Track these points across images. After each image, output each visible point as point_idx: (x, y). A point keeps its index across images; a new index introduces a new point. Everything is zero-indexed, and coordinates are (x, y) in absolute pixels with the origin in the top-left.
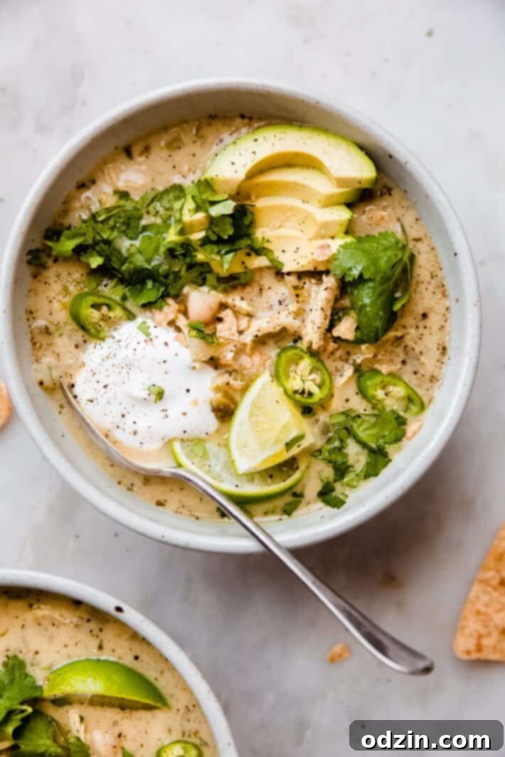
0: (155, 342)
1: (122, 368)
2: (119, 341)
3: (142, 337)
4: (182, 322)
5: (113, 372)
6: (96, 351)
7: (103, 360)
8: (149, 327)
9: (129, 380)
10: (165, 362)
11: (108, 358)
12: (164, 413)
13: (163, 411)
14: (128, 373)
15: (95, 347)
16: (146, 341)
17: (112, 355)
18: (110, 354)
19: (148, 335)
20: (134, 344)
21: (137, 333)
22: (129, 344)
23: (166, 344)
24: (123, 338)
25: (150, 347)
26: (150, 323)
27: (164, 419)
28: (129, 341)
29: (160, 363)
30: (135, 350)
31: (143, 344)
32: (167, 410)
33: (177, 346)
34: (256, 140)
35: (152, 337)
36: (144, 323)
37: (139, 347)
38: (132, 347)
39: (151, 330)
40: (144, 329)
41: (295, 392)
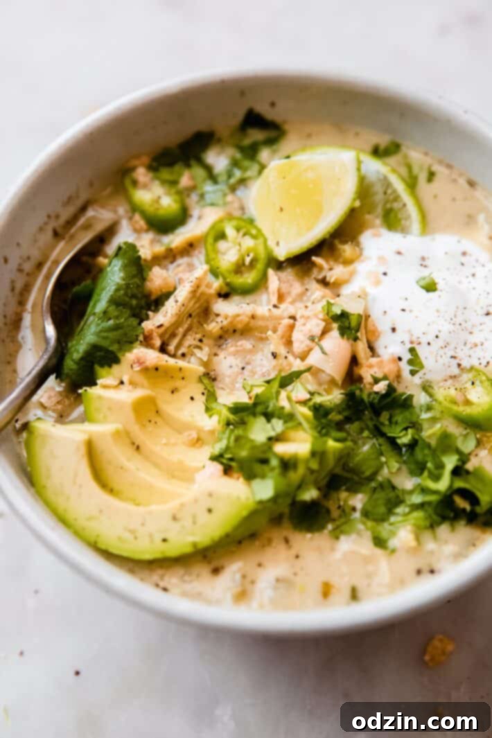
0: (407, 339)
1: (460, 325)
2: (453, 357)
3: (422, 352)
4: (362, 347)
5: (473, 326)
6: (488, 358)
7: (482, 344)
8: (410, 362)
9: (457, 307)
10: (403, 310)
11: (476, 345)
12: (424, 263)
13: (425, 266)
14: (455, 316)
15: (488, 363)
16: (419, 343)
17: (468, 346)
18: (471, 348)
19: (412, 350)
20: (436, 345)
21: (426, 358)
22: (442, 348)
23: (394, 330)
24: (446, 360)
25: (417, 333)
26: (405, 368)
27: (428, 258)
28: (441, 352)
29: (411, 311)
30: (437, 337)
31: (424, 340)
32: (422, 265)
33: (381, 323)
34: (165, 540)
35: (409, 346)
36: (413, 373)
37: (431, 338)
38: (440, 342)
39: (407, 356)
40: (415, 362)
41: (254, 237)
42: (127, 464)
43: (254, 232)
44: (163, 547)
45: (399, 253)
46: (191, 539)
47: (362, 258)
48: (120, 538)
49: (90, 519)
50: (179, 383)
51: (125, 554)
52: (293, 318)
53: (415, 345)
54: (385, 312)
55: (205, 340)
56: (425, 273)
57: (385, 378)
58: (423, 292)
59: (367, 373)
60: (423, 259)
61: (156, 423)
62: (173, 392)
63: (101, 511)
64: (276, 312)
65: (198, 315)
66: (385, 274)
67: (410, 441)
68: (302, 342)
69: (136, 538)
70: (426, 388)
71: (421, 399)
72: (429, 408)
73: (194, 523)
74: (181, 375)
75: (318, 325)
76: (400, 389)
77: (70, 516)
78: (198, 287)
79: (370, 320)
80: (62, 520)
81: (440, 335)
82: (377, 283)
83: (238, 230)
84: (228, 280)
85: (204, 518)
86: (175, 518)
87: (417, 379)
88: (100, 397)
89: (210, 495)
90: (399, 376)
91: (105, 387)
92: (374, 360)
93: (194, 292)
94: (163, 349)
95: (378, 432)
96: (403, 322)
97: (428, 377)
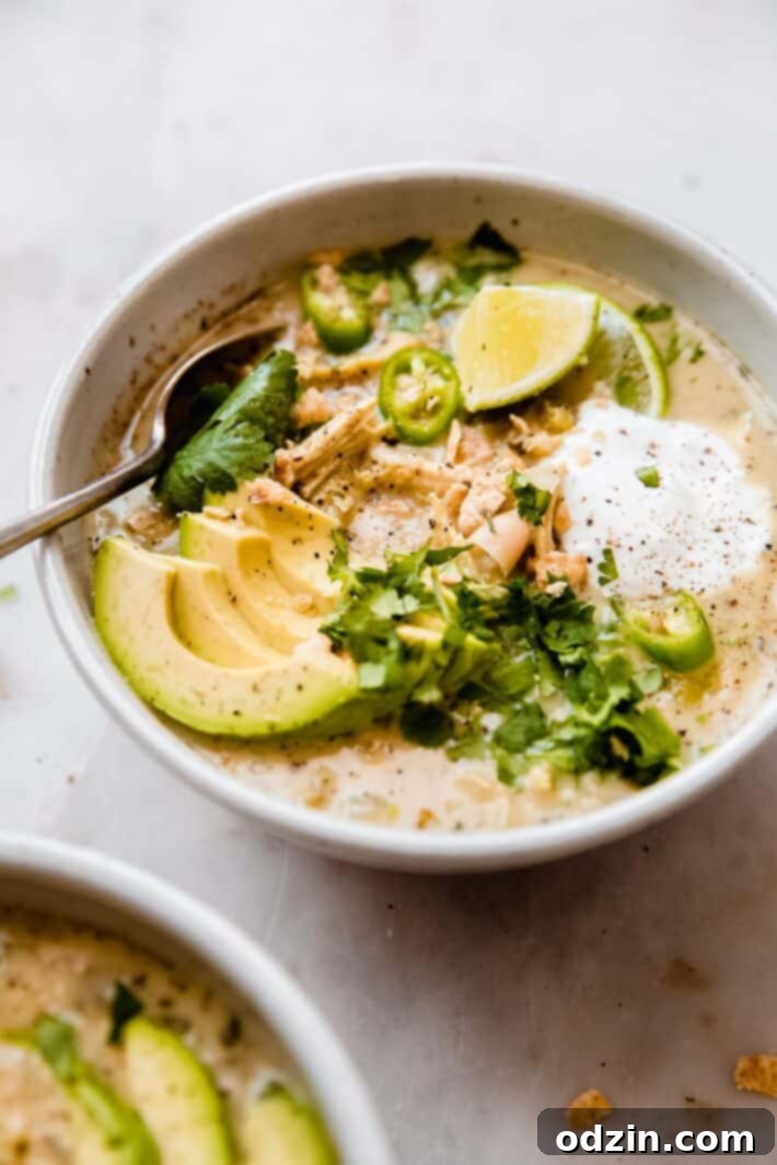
0: (604, 537)
1: (678, 535)
2: (659, 573)
3: (621, 558)
4: (543, 535)
5: (695, 541)
6: (704, 584)
7: (701, 565)
8: (602, 567)
9: (680, 513)
10: (609, 501)
11: (692, 565)
12: (653, 451)
13: (653, 456)
14: (674, 523)
15: (703, 590)
16: (619, 546)
17: (682, 563)
18: (685, 567)
19: (607, 552)
20: (640, 552)
21: (623, 566)
22: (646, 558)
23: (590, 522)
24: (650, 574)
25: (618, 533)
26: (594, 574)
27: (659, 447)
28: (645, 563)
29: (618, 504)
30: (643, 543)
31: (626, 543)
32: (648, 453)
33: (575, 511)
34: (237, 713)
35: (604, 546)
36: (603, 581)
37: (635, 542)
38: (646, 550)
39: (599, 559)
40: (608, 568)
41: (446, 378)
42: (215, 615)
43: (447, 371)
44: (234, 720)
45: (623, 432)
46: (269, 717)
47: (574, 429)
48: (183, 701)
49: (151, 669)
50: (304, 534)
51: (184, 720)
52: (468, 484)
53: (613, 547)
54: (584, 499)
55: (351, 489)
56: (650, 462)
57: (564, 579)
58: (640, 485)
59: (541, 568)
60: (653, 446)
61: (264, 575)
62: (294, 542)
63: (167, 662)
64: (449, 473)
65: (351, 457)
66: (598, 454)
67: (576, 660)
68: (470, 515)
69: (203, 703)
70: (616, 604)
71: (603, 615)
72: (612, 629)
73: (278, 699)
74: (310, 523)
75: (495, 498)
76: (580, 597)
77: (129, 662)
78: (357, 421)
79: (563, 504)
80: (118, 664)
81: (647, 541)
82: (585, 462)
83: (428, 364)
84: (400, 423)
85: (290, 694)
86: (255, 689)
87: (607, 591)
88: (202, 528)
89: (305, 668)
90: (583, 582)
91: (212, 516)
92: (555, 554)
93: (350, 427)
94: (296, 488)
95: (539, 644)
96: (604, 516)
97: (620, 591)
